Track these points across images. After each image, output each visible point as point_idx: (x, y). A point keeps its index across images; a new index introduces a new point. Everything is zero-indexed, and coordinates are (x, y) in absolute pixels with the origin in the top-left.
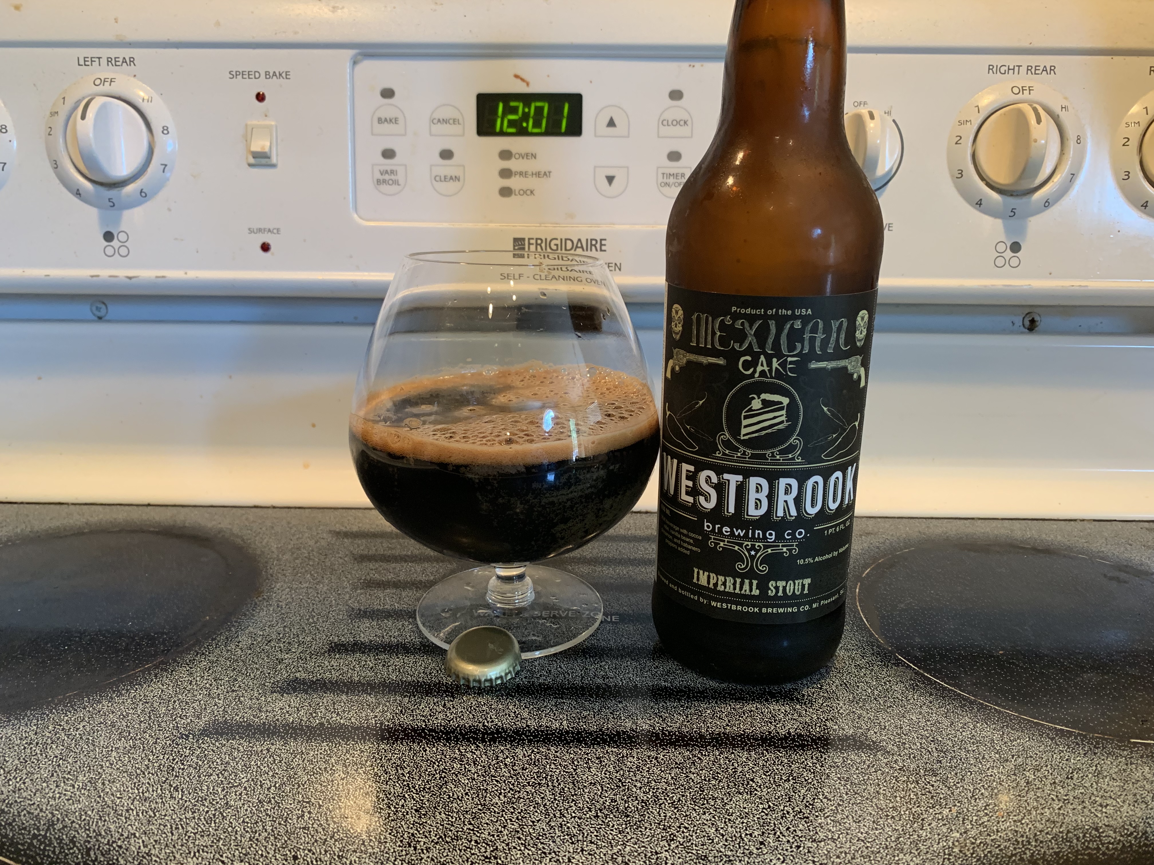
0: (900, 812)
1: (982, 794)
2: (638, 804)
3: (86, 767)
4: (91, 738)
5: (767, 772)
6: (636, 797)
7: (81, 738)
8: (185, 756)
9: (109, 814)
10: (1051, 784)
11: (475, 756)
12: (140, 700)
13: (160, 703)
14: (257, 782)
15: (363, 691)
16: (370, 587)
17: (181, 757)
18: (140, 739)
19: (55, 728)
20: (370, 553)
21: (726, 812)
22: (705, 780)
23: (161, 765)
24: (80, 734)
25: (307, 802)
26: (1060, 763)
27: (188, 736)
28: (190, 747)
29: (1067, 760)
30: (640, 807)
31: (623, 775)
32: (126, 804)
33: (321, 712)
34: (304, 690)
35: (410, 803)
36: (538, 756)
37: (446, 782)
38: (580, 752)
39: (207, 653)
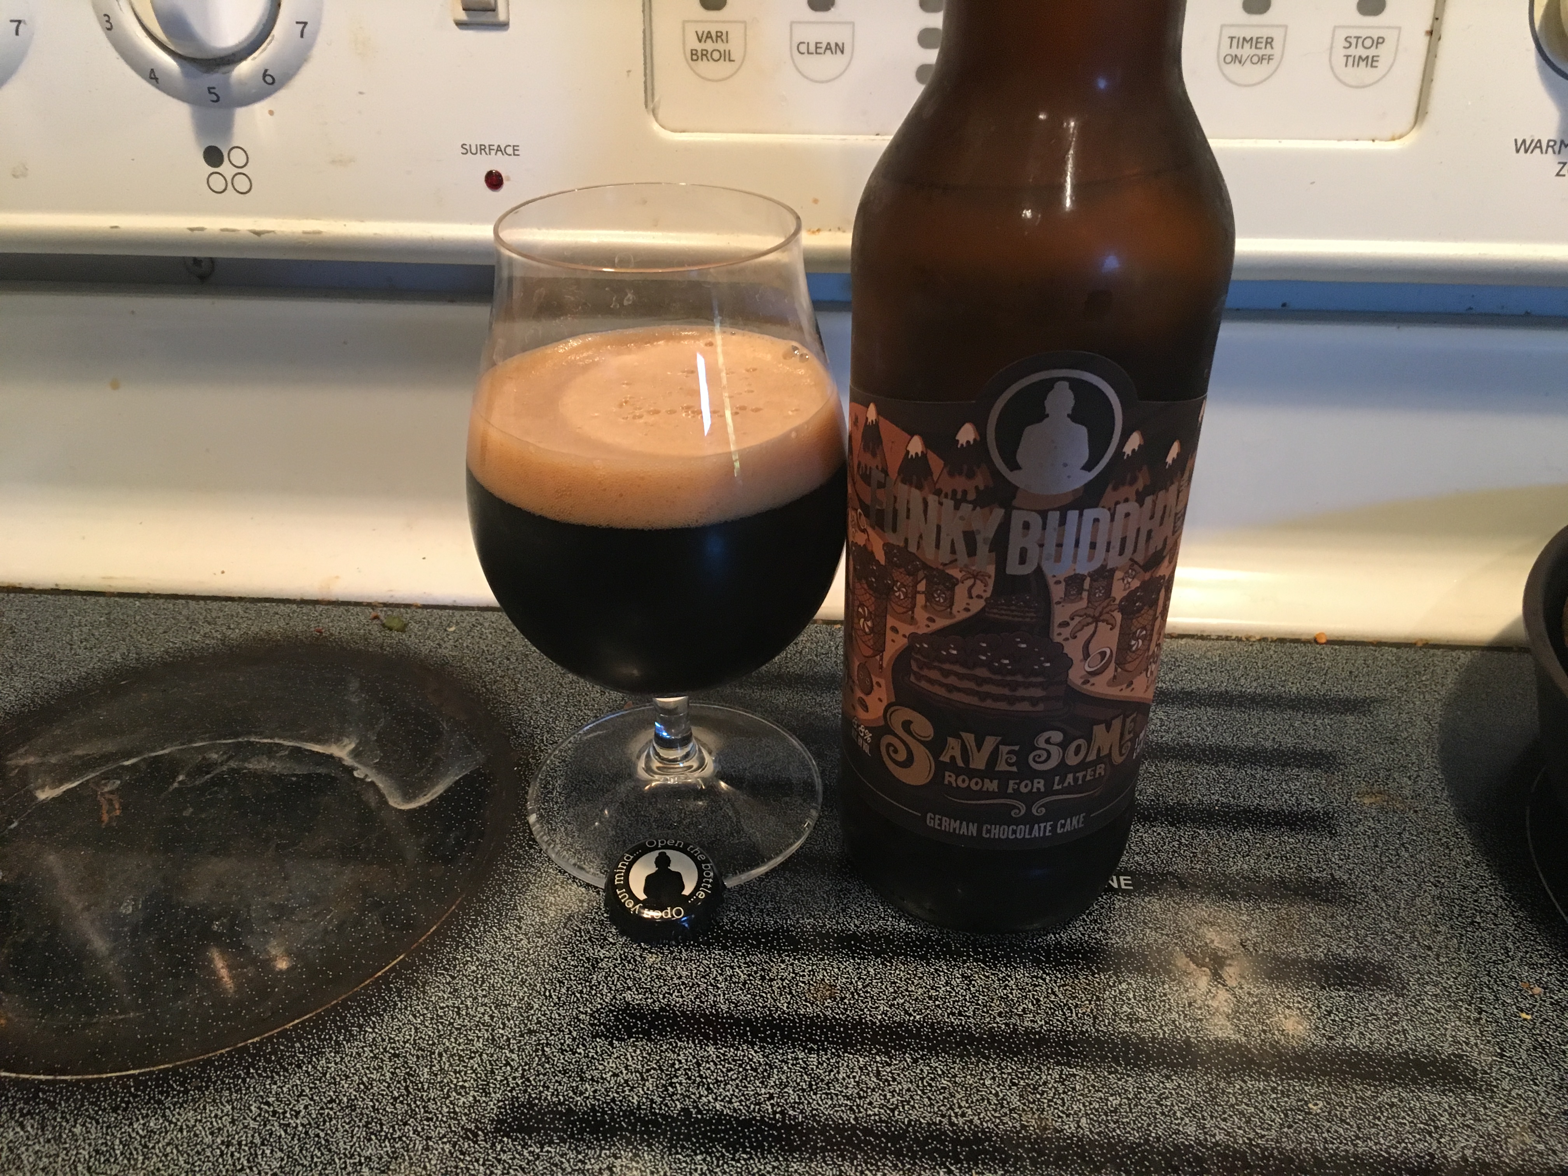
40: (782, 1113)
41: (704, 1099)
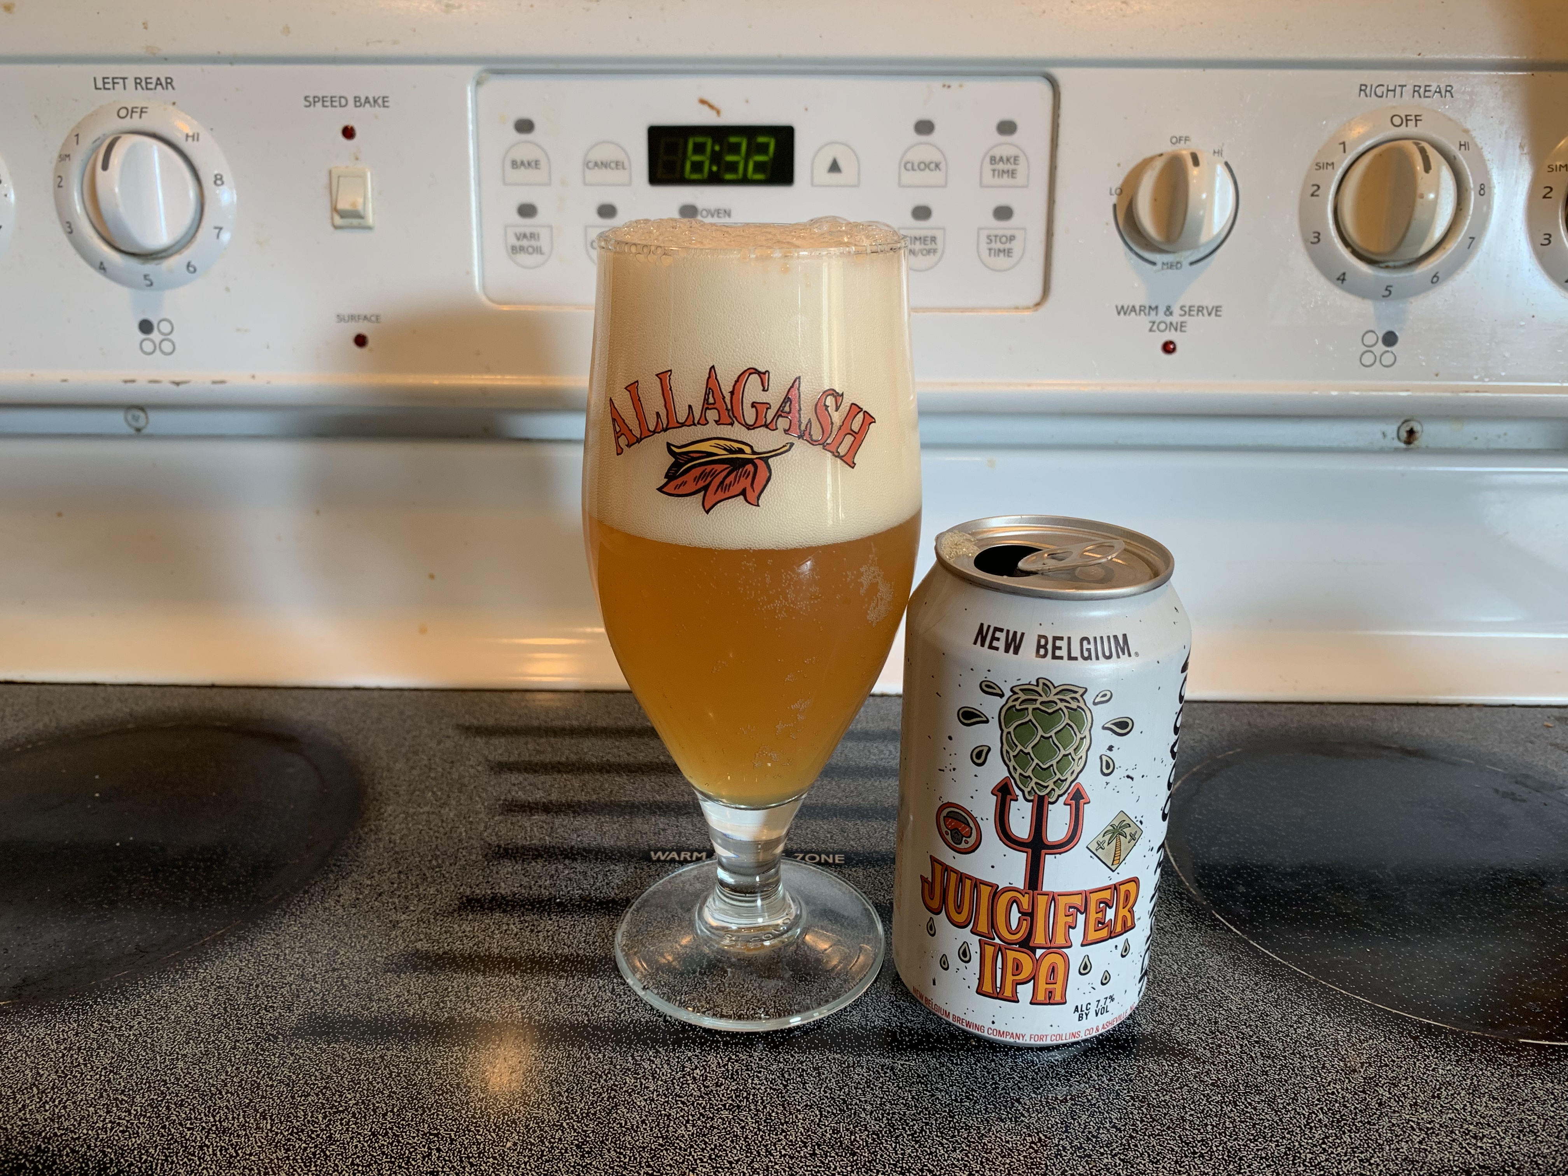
0: (1211, 1148)
1: (1320, 1120)
2: (868, 1136)
3: (145, 1084)
4: (149, 1041)
5: (1038, 1088)
6: (865, 1125)
7: (136, 1040)
8: (274, 1067)
9: (177, 1153)
10: (1411, 1106)
11: (654, 1066)
12: (212, 984)
13: (238, 988)
14: (368, 1105)
15: (506, 969)
16: (511, 811)
17: (268, 1068)
18: (213, 1042)
19: (101, 1025)
20: (512, 759)
21: (983, 1148)
22: (956, 1101)
23: (242, 1080)
24: (134, 1034)
25: (436, 1135)
26: (1425, 1073)
27: (276, 1038)
28: (280, 1054)
29: (1433, 1070)
30: (870, 1141)
31: (848, 1094)
32: (199, 1139)
33: (450, 1001)
34: (427, 968)
35: (570, 1136)
36: (737, 1064)
37: (616, 1105)
38: (792, 1059)
39: (298, 913)
40: (530, 1018)
41: (468, 1011)
